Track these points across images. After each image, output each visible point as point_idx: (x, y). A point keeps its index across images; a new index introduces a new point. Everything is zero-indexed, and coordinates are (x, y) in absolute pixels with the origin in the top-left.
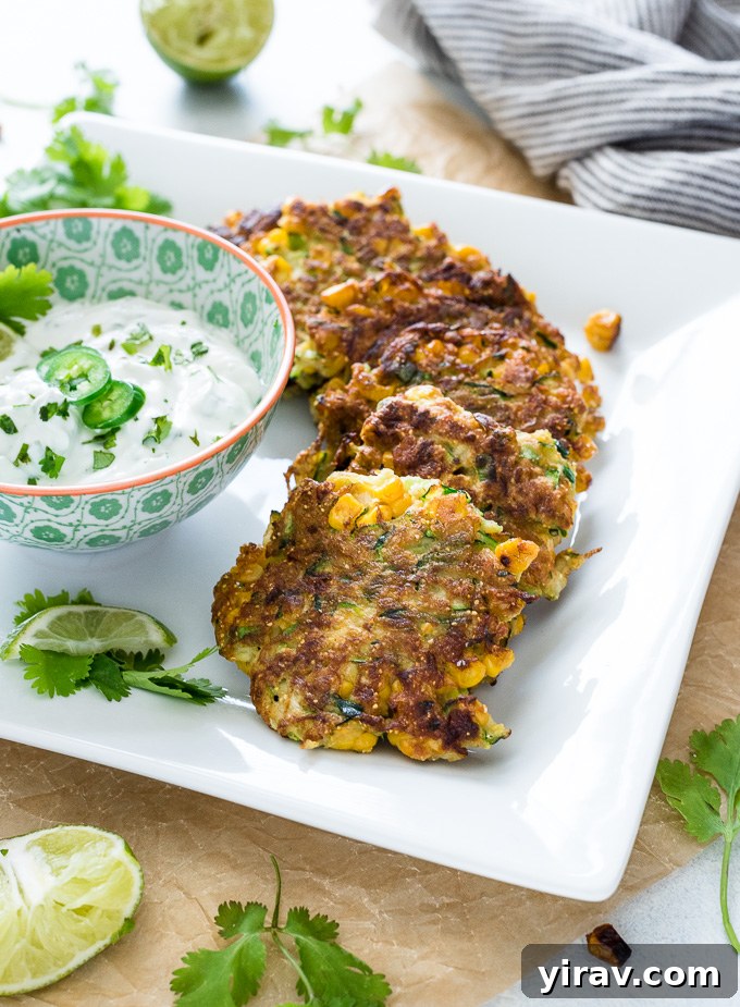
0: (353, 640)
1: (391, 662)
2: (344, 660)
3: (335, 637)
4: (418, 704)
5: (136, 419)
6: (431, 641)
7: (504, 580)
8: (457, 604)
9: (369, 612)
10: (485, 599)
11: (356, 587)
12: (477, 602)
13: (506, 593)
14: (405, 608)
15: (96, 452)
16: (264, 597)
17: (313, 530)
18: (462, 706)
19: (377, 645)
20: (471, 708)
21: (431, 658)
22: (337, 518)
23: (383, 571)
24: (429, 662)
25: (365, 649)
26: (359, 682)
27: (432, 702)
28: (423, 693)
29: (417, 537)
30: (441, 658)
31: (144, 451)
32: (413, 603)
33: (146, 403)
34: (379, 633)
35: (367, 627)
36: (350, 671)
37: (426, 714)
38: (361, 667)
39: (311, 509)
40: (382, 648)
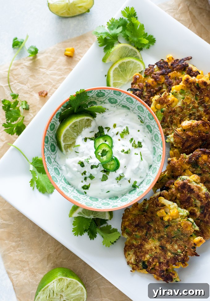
0: (151, 250)
2: (147, 253)
3: (147, 246)
5: (116, 172)
6: (169, 258)
7: (193, 250)
8: (179, 251)
9: (157, 244)
11: (157, 236)
12: (184, 252)
14: (166, 247)
15: (103, 175)
16: (135, 224)
17: (152, 213)
18: (171, 274)
20: (173, 276)
21: (168, 261)
22: (159, 214)
23: (164, 235)
25: (153, 253)
26: (149, 260)
27: (164, 271)
28: (163, 269)
29: (176, 230)
30: (170, 263)
31: (115, 181)
32: (169, 246)
33: (120, 168)
34: (158, 251)
35: (156, 248)
36: (148, 256)
37: (162, 273)
38: (151, 257)
39: (153, 207)
40: (157, 255)
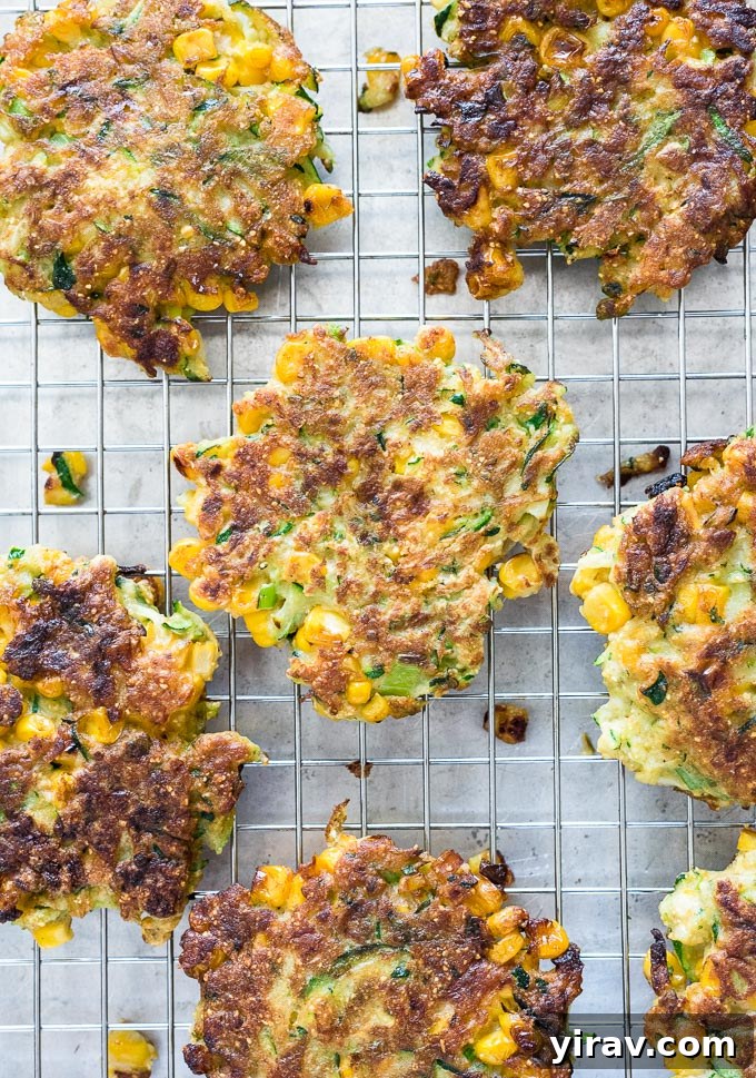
0: (110, 202)
1: (131, 248)
2: (89, 218)
3: (95, 184)
4: (132, 304)
6: (182, 249)
7: (293, 226)
8: (233, 224)
9: (144, 179)
10: (264, 234)
12: (253, 233)
13: (287, 241)
14: (180, 197)
18: (174, 330)
19: (128, 221)
20: (182, 337)
21: (172, 266)
23: (186, 141)
24: (168, 268)
25: (117, 220)
26: (90, 249)
27: (148, 310)
28: (143, 297)
29: (242, 126)
30: (181, 271)
32: (191, 197)
34: (139, 209)
35: (132, 196)
36: (88, 233)
37: (134, 317)
38: (100, 235)
40: (131, 228)
